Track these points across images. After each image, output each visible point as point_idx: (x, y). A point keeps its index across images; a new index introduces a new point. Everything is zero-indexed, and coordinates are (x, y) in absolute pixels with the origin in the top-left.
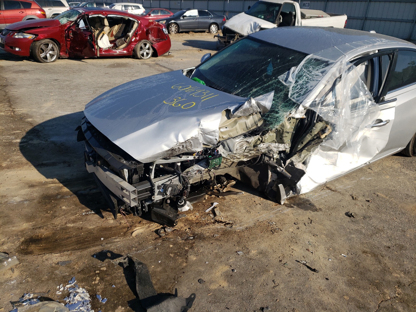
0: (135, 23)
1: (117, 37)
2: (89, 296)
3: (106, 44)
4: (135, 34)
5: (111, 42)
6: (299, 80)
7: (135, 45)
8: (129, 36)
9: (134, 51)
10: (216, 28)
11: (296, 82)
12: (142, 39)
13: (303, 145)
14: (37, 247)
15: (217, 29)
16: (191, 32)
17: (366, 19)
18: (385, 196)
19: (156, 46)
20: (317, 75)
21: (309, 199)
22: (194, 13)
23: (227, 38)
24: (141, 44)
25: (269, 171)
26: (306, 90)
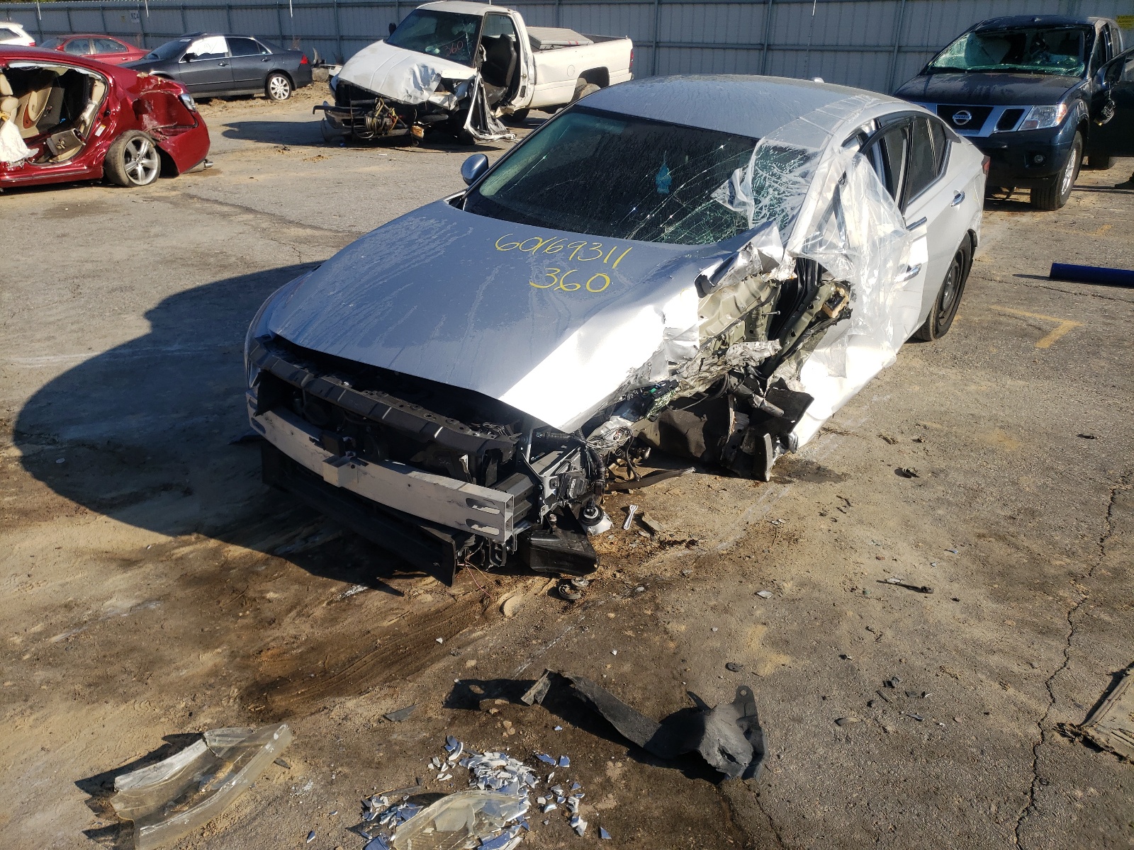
0: (97, 82)
1: (47, 130)
2: (522, 764)
3: (14, 150)
4: (102, 117)
5: (30, 142)
6: (760, 198)
7: (108, 147)
8: (84, 122)
9: (108, 165)
10: (285, 86)
11: (757, 201)
12: (127, 130)
13: (795, 339)
14: (292, 697)
15: (288, 88)
16: (215, 100)
17: (658, 45)
18: (938, 426)
19: (169, 143)
20: (795, 183)
21: (808, 458)
22: (215, 44)
23: (354, 111)
24: (124, 144)
25: (731, 410)
26: (784, 217)
